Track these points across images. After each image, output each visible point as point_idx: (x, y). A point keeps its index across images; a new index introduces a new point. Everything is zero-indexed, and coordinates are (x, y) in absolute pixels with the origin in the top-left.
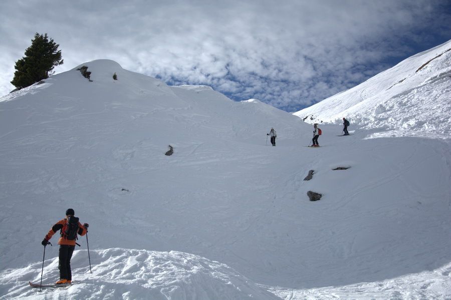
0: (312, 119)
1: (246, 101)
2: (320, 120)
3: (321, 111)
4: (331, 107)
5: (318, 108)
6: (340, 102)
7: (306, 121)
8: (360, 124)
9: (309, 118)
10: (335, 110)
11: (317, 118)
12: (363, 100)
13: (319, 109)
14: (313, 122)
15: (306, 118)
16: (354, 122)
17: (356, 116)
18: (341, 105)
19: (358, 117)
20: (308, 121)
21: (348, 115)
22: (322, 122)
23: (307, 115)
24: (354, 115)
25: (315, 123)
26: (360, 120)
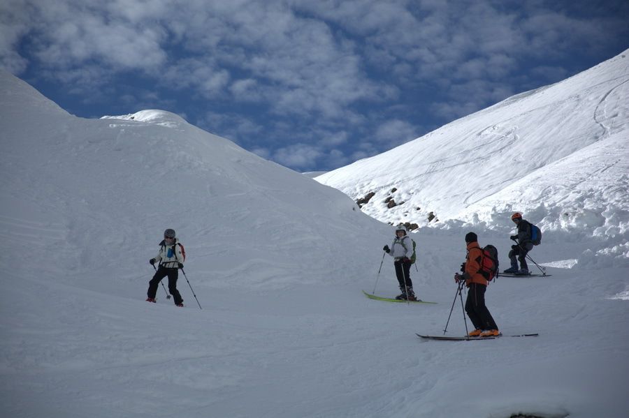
0: (390, 203)
1: (128, 118)
2: (426, 210)
3: (429, 173)
4: (474, 156)
5: (418, 159)
6: (509, 139)
7: (365, 209)
8: (596, 233)
9: (377, 203)
10: (486, 169)
11: (414, 201)
12: (604, 132)
13: (419, 165)
14: (397, 217)
15: (366, 200)
16: (573, 223)
17: (582, 199)
18: (511, 151)
19: (588, 205)
20: (377, 209)
21: (545, 194)
22: (431, 217)
23: (373, 186)
24: (573, 196)
25: (404, 221)
26: (596, 217)
